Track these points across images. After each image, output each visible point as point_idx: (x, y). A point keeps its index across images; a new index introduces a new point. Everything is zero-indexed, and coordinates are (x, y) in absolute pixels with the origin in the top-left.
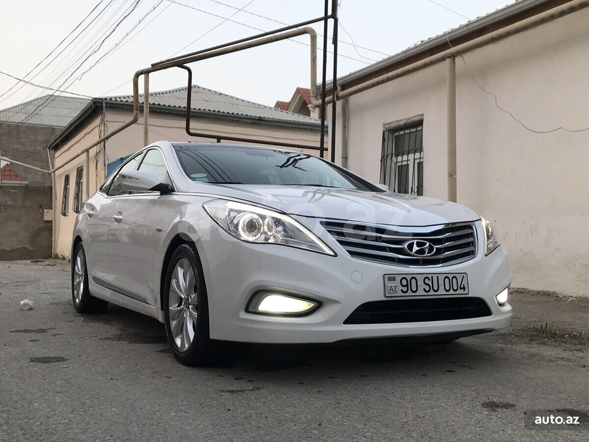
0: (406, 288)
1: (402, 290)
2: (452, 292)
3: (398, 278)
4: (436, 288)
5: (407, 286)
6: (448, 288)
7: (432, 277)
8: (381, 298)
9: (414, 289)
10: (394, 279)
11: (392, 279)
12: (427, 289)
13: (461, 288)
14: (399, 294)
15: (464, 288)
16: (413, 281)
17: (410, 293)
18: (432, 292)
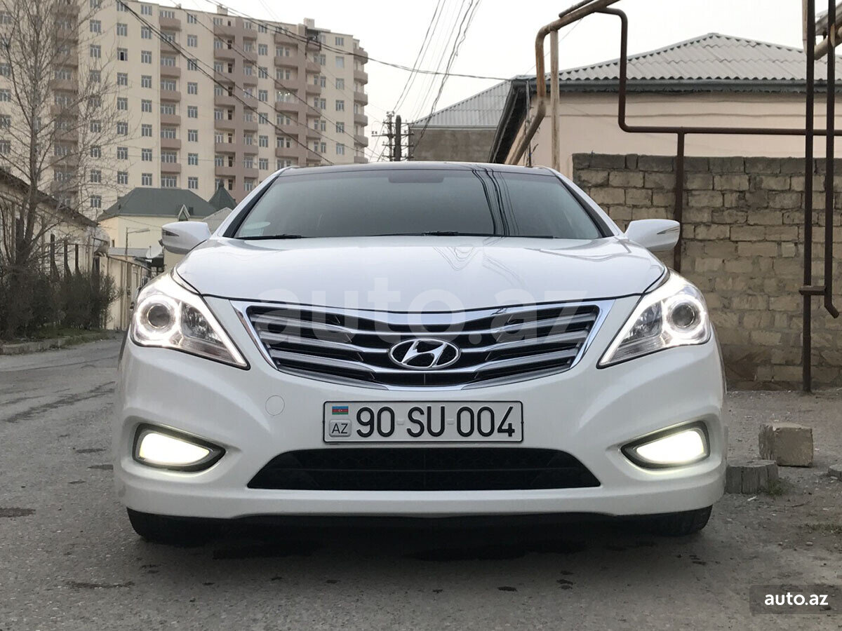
0: (369, 426)
1: (359, 432)
2: (476, 436)
3: (353, 410)
4: (436, 429)
5: (371, 423)
6: (466, 429)
7: (429, 409)
8: (318, 444)
9: (386, 429)
10: (345, 411)
11: (340, 410)
12: (416, 429)
13: (500, 430)
14: (353, 438)
15: (510, 431)
16: (386, 416)
17: (376, 437)
18: (426, 436)
